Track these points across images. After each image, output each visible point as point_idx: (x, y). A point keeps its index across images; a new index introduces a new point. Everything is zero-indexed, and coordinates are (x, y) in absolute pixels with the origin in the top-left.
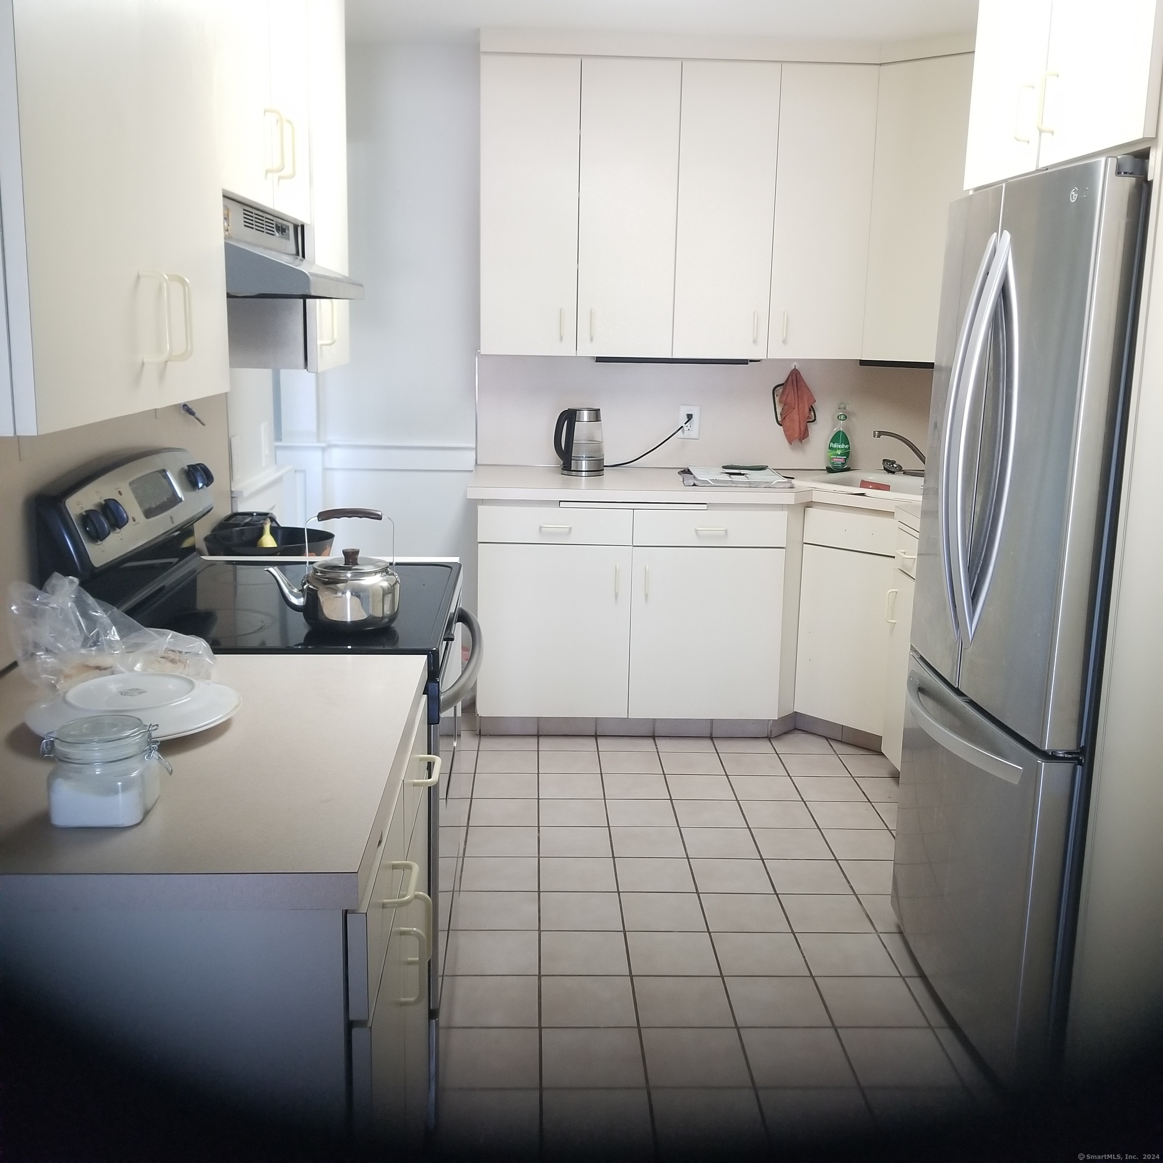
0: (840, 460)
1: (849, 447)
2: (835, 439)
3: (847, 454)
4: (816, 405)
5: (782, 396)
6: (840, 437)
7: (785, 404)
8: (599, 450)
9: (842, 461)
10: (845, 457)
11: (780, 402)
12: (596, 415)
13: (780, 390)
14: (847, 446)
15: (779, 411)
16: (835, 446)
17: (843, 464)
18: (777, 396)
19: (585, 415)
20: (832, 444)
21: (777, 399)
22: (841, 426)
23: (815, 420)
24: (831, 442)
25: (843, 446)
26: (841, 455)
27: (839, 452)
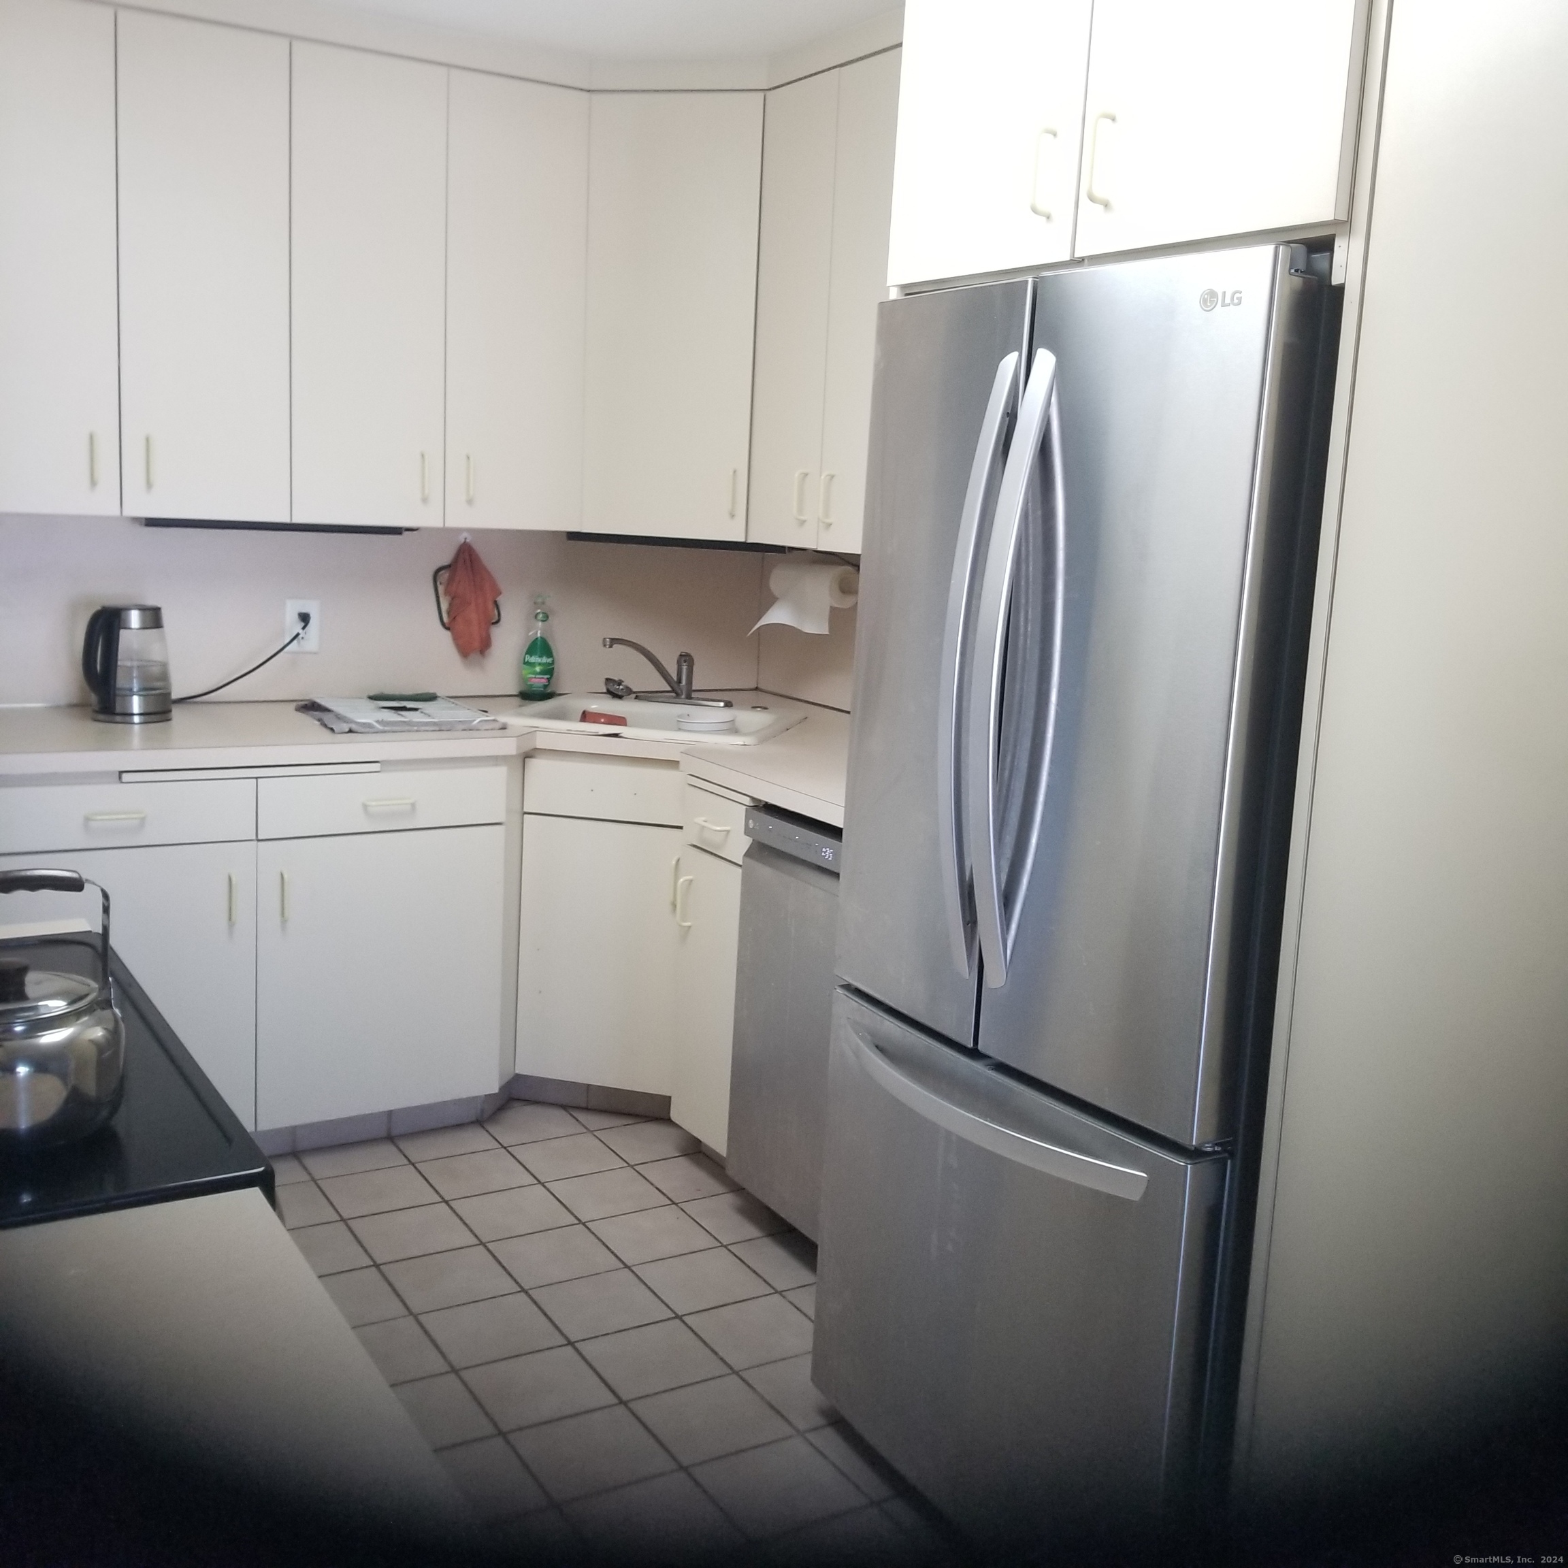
0: (543, 680)
1: (553, 661)
2: (531, 650)
3: (549, 671)
4: (500, 599)
5: (448, 584)
6: (540, 647)
7: (453, 598)
8: (164, 676)
9: (544, 681)
10: (548, 676)
11: (447, 592)
12: (154, 618)
13: (445, 575)
14: (550, 660)
15: (444, 606)
16: (533, 659)
17: (545, 686)
18: (441, 584)
19: (135, 618)
20: (528, 658)
21: (441, 589)
22: (538, 630)
23: (498, 622)
24: (526, 654)
25: (545, 660)
26: (542, 673)
27: (538, 669)
